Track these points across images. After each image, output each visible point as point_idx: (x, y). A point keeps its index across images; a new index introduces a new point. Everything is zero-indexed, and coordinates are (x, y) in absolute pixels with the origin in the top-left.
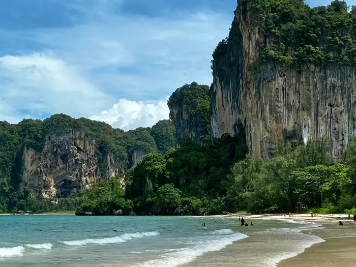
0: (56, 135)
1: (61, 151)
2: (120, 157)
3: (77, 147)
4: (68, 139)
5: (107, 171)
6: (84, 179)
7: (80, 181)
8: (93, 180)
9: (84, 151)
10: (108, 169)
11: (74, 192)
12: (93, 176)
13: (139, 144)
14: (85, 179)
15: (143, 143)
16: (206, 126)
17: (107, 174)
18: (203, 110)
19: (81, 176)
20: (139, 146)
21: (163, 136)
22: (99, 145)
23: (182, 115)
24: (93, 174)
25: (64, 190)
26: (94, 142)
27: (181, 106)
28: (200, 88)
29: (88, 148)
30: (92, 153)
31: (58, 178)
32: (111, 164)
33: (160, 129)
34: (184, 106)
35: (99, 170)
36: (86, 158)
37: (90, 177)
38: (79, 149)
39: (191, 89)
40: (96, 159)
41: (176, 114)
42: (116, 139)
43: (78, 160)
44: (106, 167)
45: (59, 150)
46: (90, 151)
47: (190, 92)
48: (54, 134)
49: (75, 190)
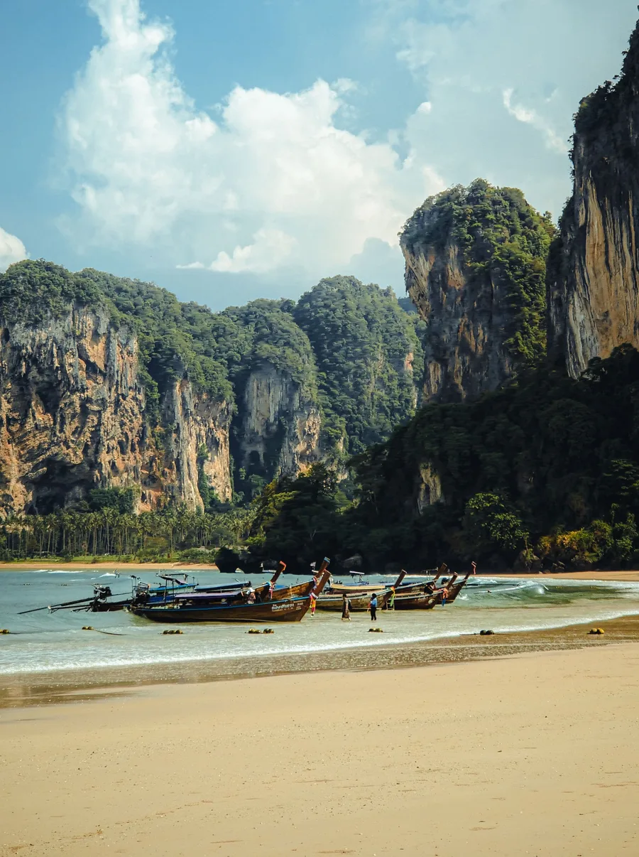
0: (27, 326)
1: (41, 372)
2: (210, 392)
3: (87, 362)
4: (60, 336)
5: (174, 435)
6: (105, 458)
7: (95, 465)
8: (132, 463)
9: (108, 375)
10: (177, 431)
11: (77, 500)
12: (133, 450)
13: (264, 354)
14: (108, 458)
15: (278, 352)
16: (519, 310)
17: (173, 446)
18: (512, 263)
19: (97, 452)
20: (266, 360)
21: (335, 327)
22: (150, 355)
23: (445, 276)
24: (133, 445)
25: (45, 492)
26: (134, 345)
27: (441, 249)
28: (497, 197)
29: (118, 364)
30: (131, 379)
31: (31, 456)
32: (186, 414)
33: (326, 306)
34: (453, 251)
35: (149, 433)
36: (113, 395)
37: (123, 452)
38: (91, 368)
39: (470, 200)
40: (141, 397)
41: (426, 274)
42: (195, 336)
43: (88, 400)
44: (172, 422)
45: (34, 372)
46: (123, 375)
47: (469, 208)
48: (19, 321)
49: (79, 491)
